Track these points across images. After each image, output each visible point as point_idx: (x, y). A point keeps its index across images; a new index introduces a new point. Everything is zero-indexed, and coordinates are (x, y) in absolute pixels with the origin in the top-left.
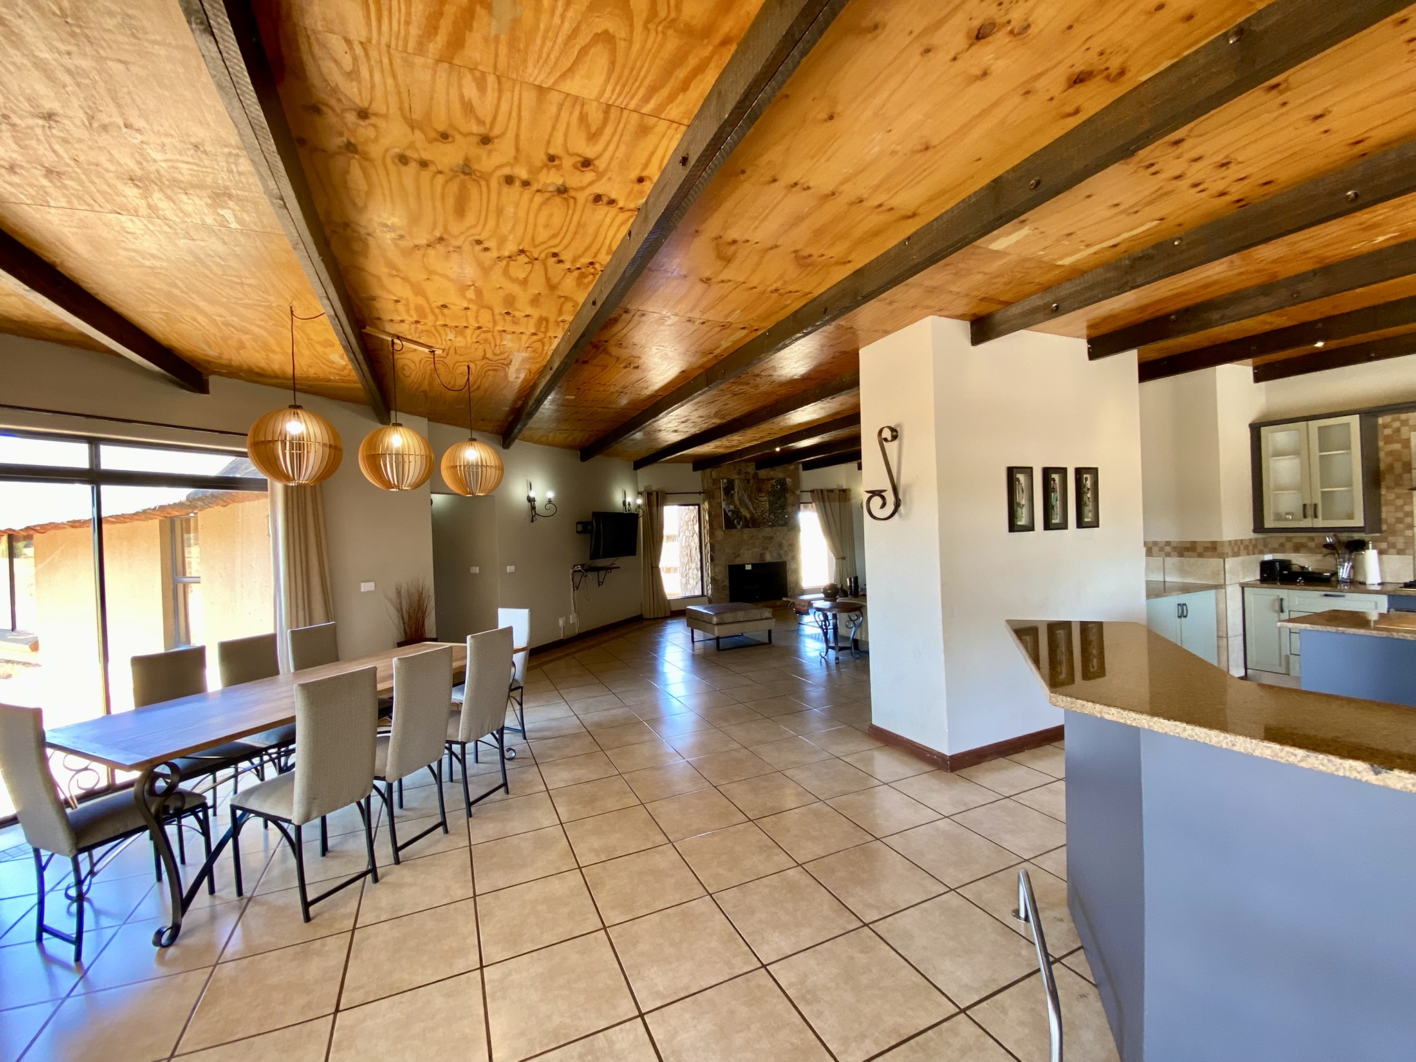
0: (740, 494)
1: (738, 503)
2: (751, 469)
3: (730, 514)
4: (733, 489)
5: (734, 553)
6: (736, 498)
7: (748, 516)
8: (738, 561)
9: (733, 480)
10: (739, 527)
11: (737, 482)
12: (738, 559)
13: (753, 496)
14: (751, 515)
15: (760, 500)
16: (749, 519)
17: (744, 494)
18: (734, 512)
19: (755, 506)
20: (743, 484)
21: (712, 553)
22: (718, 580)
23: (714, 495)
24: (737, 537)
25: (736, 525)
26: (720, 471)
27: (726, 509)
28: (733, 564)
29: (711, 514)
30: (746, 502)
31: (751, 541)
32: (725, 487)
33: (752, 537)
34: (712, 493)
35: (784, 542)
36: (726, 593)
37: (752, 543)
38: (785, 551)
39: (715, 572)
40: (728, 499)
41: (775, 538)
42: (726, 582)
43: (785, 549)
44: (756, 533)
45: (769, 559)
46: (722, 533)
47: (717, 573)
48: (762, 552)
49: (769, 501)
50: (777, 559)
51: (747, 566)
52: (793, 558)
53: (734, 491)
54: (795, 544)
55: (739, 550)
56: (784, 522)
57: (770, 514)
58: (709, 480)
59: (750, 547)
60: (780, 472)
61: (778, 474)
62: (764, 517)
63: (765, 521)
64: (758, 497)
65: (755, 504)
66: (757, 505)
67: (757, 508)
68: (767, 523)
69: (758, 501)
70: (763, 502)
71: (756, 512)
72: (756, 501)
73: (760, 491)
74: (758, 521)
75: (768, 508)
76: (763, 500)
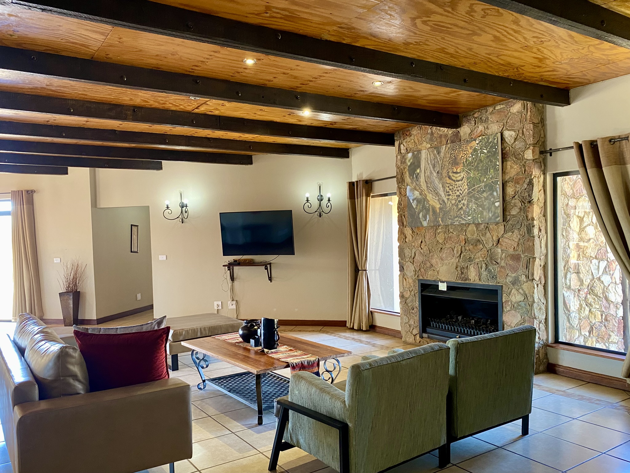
3: (414, 204)
4: (419, 166)
6: (422, 179)
7: (438, 206)
8: (430, 277)
9: (421, 152)
10: (425, 223)
11: (424, 155)
12: (430, 272)
13: (445, 174)
14: (441, 204)
15: (454, 178)
16: (438, 211)
17: (433, 171)
18: (419, 201)
19: (448, 189)
20: (432, 155)
21: (400, 259)
22: (406, 297)
23: (402, 178)
24: (427, 237)
25: (422, 221)
26: (409, 142)
27: (410, 198)
28: (425, 279)
29: (401, 204)
30: (434, 184)
31: (447, 246)
32: (409, 164)
33: (448, 240)
34: (399, 177)
35: (500, 250)
36: (415, 318)
37: (449, 248)
38: (502, 267)
39: (403, 286)
40: (413, 183)
41: (484, 242)
42: (415, 303)
43: (502, 264)
44: (455, 233)
45: (474, 278)
46: (411, 232)
47: (406, 288)
48: (462, 264)
49: (468, 178)
50: (488, 279)
51: (440, 283)
52: (516, 282)
53: (420, 169)
54: (522, 256)
55: (430, 259)
56: (493, 215)
57: (470, 201)
58: (399, 157)
59: (445, 255)
60: (493, 123)
61: (491, 125)
62: (460, 207)
63: (462, 213)
64: (451, 174)
65: (448, 185)
66: (451, 187)
67: (451, 193)
68: (461, 218)
69: (452, 180)
70: (458, 181)
71: (448, 199)
72: (449, 181)
73: (455, 162)
74: (451, 214)
75: (466, 190)
76: (459, 178)
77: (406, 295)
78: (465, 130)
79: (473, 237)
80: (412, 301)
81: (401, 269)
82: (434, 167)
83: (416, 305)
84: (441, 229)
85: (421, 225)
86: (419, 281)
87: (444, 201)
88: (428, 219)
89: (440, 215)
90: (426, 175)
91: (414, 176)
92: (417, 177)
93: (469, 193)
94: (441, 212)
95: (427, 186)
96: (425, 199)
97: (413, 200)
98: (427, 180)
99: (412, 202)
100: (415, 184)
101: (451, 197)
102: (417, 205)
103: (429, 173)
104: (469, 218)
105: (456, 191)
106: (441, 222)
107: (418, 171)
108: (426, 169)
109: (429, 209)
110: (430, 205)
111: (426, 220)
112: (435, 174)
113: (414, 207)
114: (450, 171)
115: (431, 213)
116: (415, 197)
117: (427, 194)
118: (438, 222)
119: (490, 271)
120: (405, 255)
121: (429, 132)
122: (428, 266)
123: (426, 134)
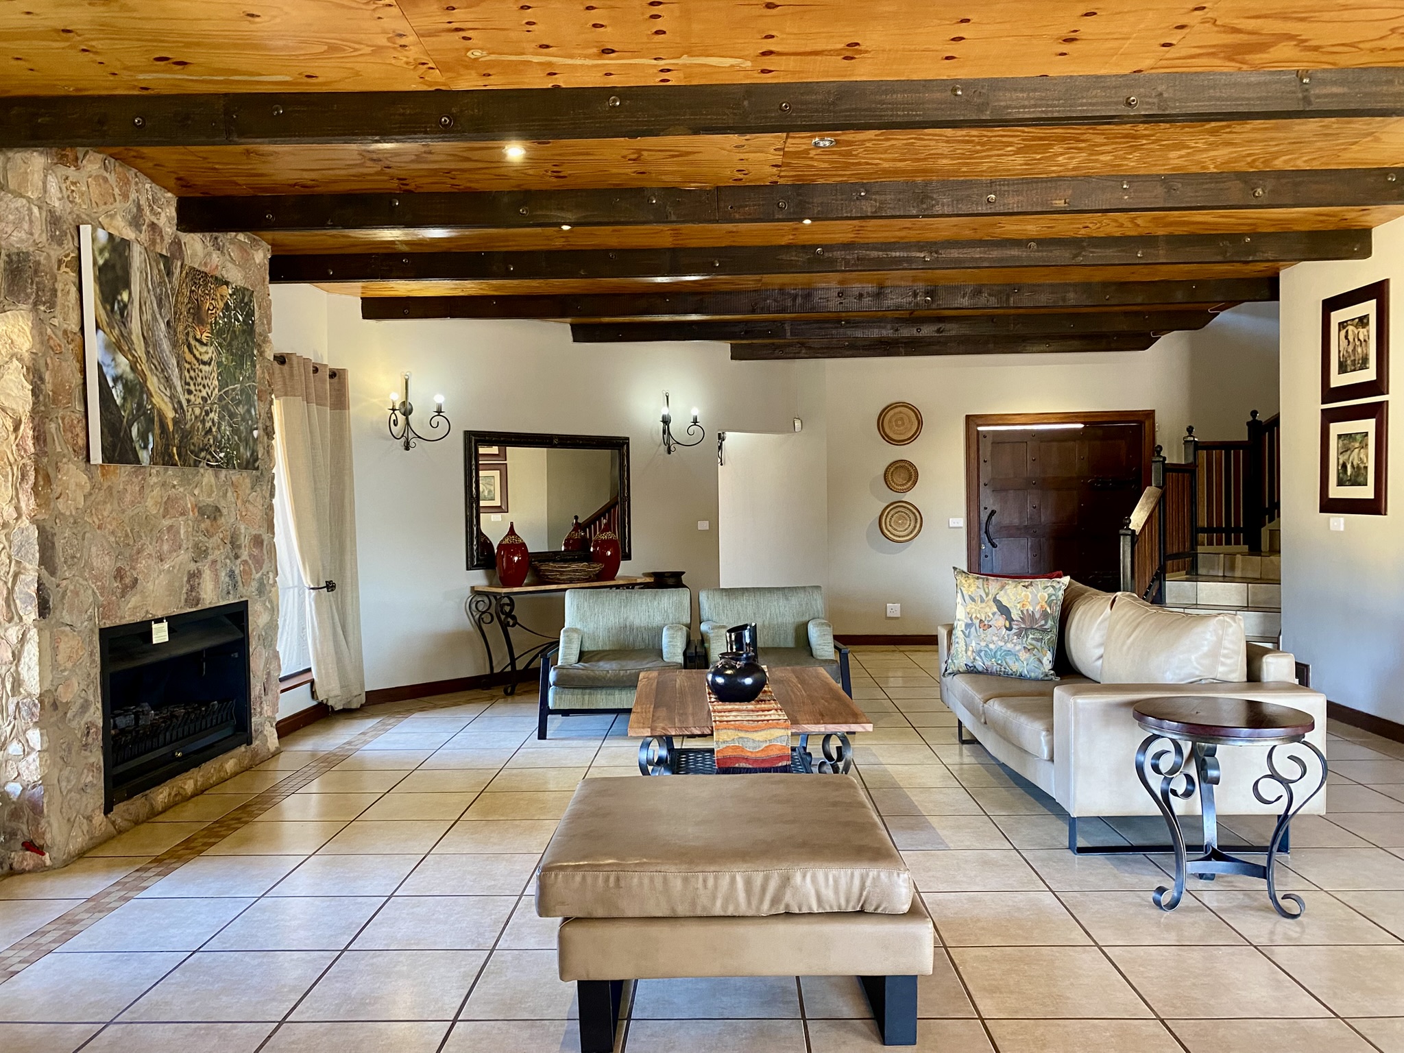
0: (147, 316)
1: (140, 351)
2: (167, 216)
3: (117, 393)
4: (127, 285)
5: (119, 574)
6: (135, 326)
7: (170, 414)
8: (128, 613)
9: (126, 243)
10: (144, 456)
11: (137, 258)
12: (134, 600)
13: (181, 337)
14: (176, 412)
16: (170, 426)
17: (158, 316)
18: (129, 389)
20: (155, 272)
21: (44, 572)
22: (67, 703)
23: (54, 291)
24: (128, 498)
25: (137, 448)
26: (74, 183)
27: (105, 369)
28: (118, 622)
29: (42, 379)
30: (162, 351)
31: (166, 522)
32: (101, 262)
33: (169, 506)
34: (47, 282)
35: (242, 528)
36: (92, 760)
37: (170, 528)
38: (245, 562)
39: (55, 666)
40: (111, 327)
41: (225, 511)
42: (92, 709)
43: (245, 555)
44: (181, 489)
45: (211, 596)
46: (83, 478)
47: (65, 670)
48: (193, 567)
49: (219, 364)
50: (229, 593)
51: (154, 626)
52: (261, 590)
53: (130, 294)
54: (265, 537)
55: (133, 560)
56: (252, 455)
57: (221, 418)
58: (36, 210)
59: (166, 547)
60: (233, 261)
61: (230, 265)
62: (208, 425)
63: (211, 441)
64: (193, 342)
65: (187, 366)
66: (192, 373)
67: (192, 388)
68: (210, 453)
69: (195, 356)
70: (204, 363)
71: (189, 401)
72: (189, 357)
73: (197, 315)
74: (195, 440)
75: (217, 390)
76: (206, 358)
77: (64, 696)
78: (196, 245)
79: (209, 501)
80: (85, 707)
81: (44, 608)
82: (160, 303)
83: (95, 715)
84: (156, 475)
85: (137, 461)
86: (104, 633)
87: (180, 403)
88: (151, 446)
89: (174, 438)
90: (144, 318)
91: (116, 307)
92: (122, 315)
93: (221, 398)
94: (177, 432)
95: (148, 353)
96: (143, 388)
97: (115, 380)
98: (145, 334)
99: (111, 384)
100: (116, 332)
101: (192, 397)
102: (124, 399)
103: (149, 317)
104: (222, 455)
105: (201, 387)
106: (176, 457)
107: (125, 296)
108: (143, 303)
109: (154, 417)
110: (154, 406)
111: (146, 447)
112: (163, 326)
113: (119, 401)
114: (191, 335)
115: (157, 431)
116: (120, 371)
117: (148, 373)
118: (171, 456)
119: (231, 575)
120: (60, 558)
121: (133, 196)
122: (127, 583)
123: (125, 196)
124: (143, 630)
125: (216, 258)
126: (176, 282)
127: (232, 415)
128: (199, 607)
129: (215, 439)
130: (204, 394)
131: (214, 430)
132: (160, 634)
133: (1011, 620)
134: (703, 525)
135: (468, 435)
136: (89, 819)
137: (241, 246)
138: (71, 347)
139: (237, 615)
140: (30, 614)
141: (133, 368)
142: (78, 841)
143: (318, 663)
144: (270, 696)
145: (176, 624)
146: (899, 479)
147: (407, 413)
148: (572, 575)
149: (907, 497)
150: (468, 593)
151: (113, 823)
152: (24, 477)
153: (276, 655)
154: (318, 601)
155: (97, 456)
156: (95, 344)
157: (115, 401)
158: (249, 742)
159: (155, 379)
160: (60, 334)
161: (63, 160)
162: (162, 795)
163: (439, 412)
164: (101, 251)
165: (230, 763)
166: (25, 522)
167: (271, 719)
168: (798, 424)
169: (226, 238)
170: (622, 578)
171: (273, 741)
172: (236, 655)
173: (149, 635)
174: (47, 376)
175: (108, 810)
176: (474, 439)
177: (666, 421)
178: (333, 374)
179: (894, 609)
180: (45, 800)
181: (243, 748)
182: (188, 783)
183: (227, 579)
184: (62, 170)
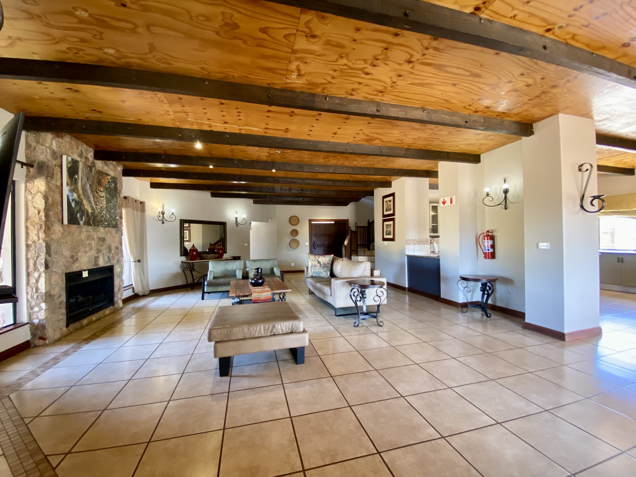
1: (81, 192)
2: (91, 155)
3: (73, 204)
4: (77, 173)
5: (72, 257)
6: (80, 185)
7: (90, 211)
8: (75, 268)
9: (77, 162)
10: (81, 223)
11: (81, 166)
12: (77, 265)
13: (94, 189)
14: (92, 210)
15: (99, 194)
16: (90, 214)
17: (87, 183)
18: (77, 203)
19: (96, 200)
20: (87, 170)
21: (47, 257)
22: (54, 295)
23: (53, 174)
24: (76, 235)
25: (79, 220)
26: (61, 143)
27: (69, 197)
28: (71, 271)
29: (48, 199)
30: (88, 193)
31: (88, 242)
32: (69, 166)
33: (89, 237)
34: (51, 170)
35: (112, 244)
36: (62, 312)
37: (89, 244)
38: (113, 254)
39: (50, 284)
40: (71, 185)
41: (107, 239)
42: (62, 297)
43: (113, 252)
44: (93, 233)
45: (102, 263)
46: (61, 229)
47: (53, 285)
48: (96, 255)
49: (106, 198)
50: (108, 263)
51: (83, 272)
52: (118, 261)
53: (78, 176)
54: (120, 247)
55: (77, 253)
56: (116, 224)
57: (107, 213)
58: (48, 150)
59: (87, 249)
60: (111, 169)
61: (110, 170)
62: (102, 215)
63: (103, 219)
64: (98, 191)
65: (96, 198)
66: (98, 200)
67: (97, 204)
68: (103, 223)
69: (98, 195)
70: (102, 197)
71: (96, 207)
72: (96, 195)
73: (100, 183)
74: (98, 218)
75: (105, 205)
76: (102, 196)
77: (53, 292)
78: (99, 164)
79: (103, 236)
80: (60, 296)
81: (47, 266)
82: (88, 179)
83: (64, 298)
84: (85, 228)
85: (79, 224)
86: (67, 274)
87: (93, 208)
88: (84, 220)
89: (91, 218)
90: (82, 183)
91: (73, 179)
92: (75, 181)
93: (106, 207)
94: (92, 216)
95: (83, 193)
96: (81, 203)
97: (73, 200)
98: (83, 188)
99: (71, 201)
100: (73, 186)
101: (97, 207)
102: (75, 206)
103: (84, 183)
104: (107, 223)
105: (100, 204)
106: (92, 223)
107: (76, 177)
108: (82, 179)
109: (85, 212)
110: (85, 208)
111: (82, 220)
112: (88, 186)
113: (73, 206)
114: (97, 189)
115: (86, 216)
116: (74, 198)
117: (83, 199)
118: (90, 223)
119: (109, 257)
120: (52, 252)
121: (80, 148)
122: (74, 259)
123: (77, 148)
124: (80, 273)
125: (106, 168)
126: (93, 173)
127: (110, 212)
128: (98, 267)
129: (104, 219)
130: (101, 206)
131: (104, 216)
132: (85, 274)
133: (321, 264)
134: (246, 245)
135: (181, 220)
136: (61, 329)
137: (114, 165)
138: (58, 190)
139: (110, 269)
140: (42, 269)
141: (79, 197)
142: (58, 335)
143: (135, 283)
144: (120, 292)
145: (90, 271)
146: (294, 234)
147: (163, 214)
148: (210, 257)
149: (296, 238)
150: (180, 262)
151: (69, 330)
152: (41, 228)
153: (122, 280)
154: (135, 265)
155: (66, 222)
156: (66, 190)
157: (72, 206)
158: (113, 305)
159: (85, 201)
160: (55, 186)
161: (58, 136)
162: (85, 321)
163: (173, 214)
164: (69, 163)
165: (107, 311)
166: (41, 241)
167: (121, 298)
168: (270, 220)
169: (108, 162)
170: (224, 258)
171: (121, 304)
172: (110, 280)
173: (82, 275)
174: (50, 198)
175: (67, 326)
176: (182, 222)
177: (236, 218)
178: (141, 203)
179: (293, 264)
180: (47, 324)
181: (111, 307)
182: (94, 317)
183: (107, 259)
184: (57, 139)
